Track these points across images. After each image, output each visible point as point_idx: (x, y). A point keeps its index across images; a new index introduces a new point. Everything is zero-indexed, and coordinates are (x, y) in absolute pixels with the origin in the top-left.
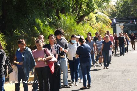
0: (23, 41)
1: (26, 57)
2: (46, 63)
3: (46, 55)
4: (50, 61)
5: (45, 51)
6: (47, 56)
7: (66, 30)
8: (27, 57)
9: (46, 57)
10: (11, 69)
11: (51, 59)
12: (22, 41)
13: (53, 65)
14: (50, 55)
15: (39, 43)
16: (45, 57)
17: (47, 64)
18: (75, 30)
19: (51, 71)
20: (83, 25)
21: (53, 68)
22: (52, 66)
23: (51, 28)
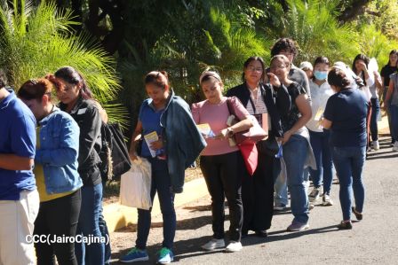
0: (161, 74)
1: (173, 126)
2: (232, 143)
3: (233, 117)
4: (246, 135)
5: (230, 105)
6: (237, 120)
7: (305, 42)
8: (176, 123)
9: (233, 124)
10: (126, 160)
11: (247, 131)
12: (158, 77)
13: (255, 149)
14: (245, 118)
15: (210, 82)
16: (229, 123)
17: (237, 145)
18: (334, 44)
19: (247, 166)
20: (358, 29)
21: (253, 158)
22: (251, 150)
23: (257, 37)
